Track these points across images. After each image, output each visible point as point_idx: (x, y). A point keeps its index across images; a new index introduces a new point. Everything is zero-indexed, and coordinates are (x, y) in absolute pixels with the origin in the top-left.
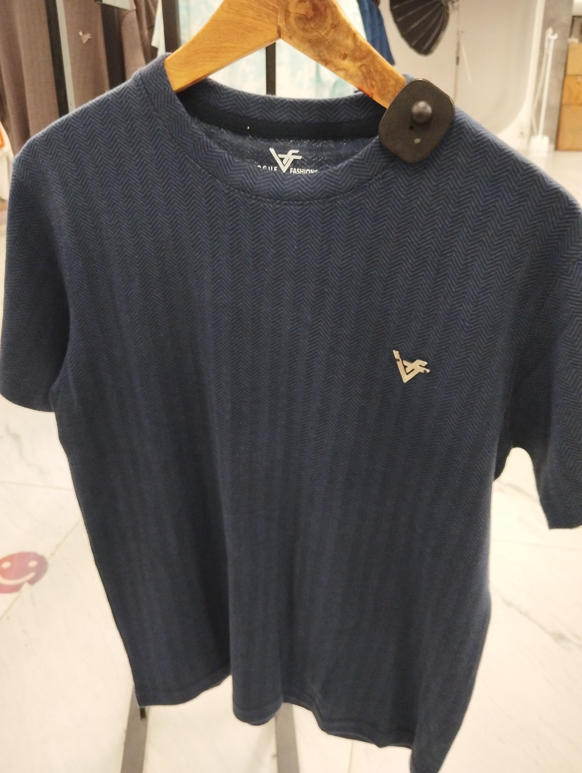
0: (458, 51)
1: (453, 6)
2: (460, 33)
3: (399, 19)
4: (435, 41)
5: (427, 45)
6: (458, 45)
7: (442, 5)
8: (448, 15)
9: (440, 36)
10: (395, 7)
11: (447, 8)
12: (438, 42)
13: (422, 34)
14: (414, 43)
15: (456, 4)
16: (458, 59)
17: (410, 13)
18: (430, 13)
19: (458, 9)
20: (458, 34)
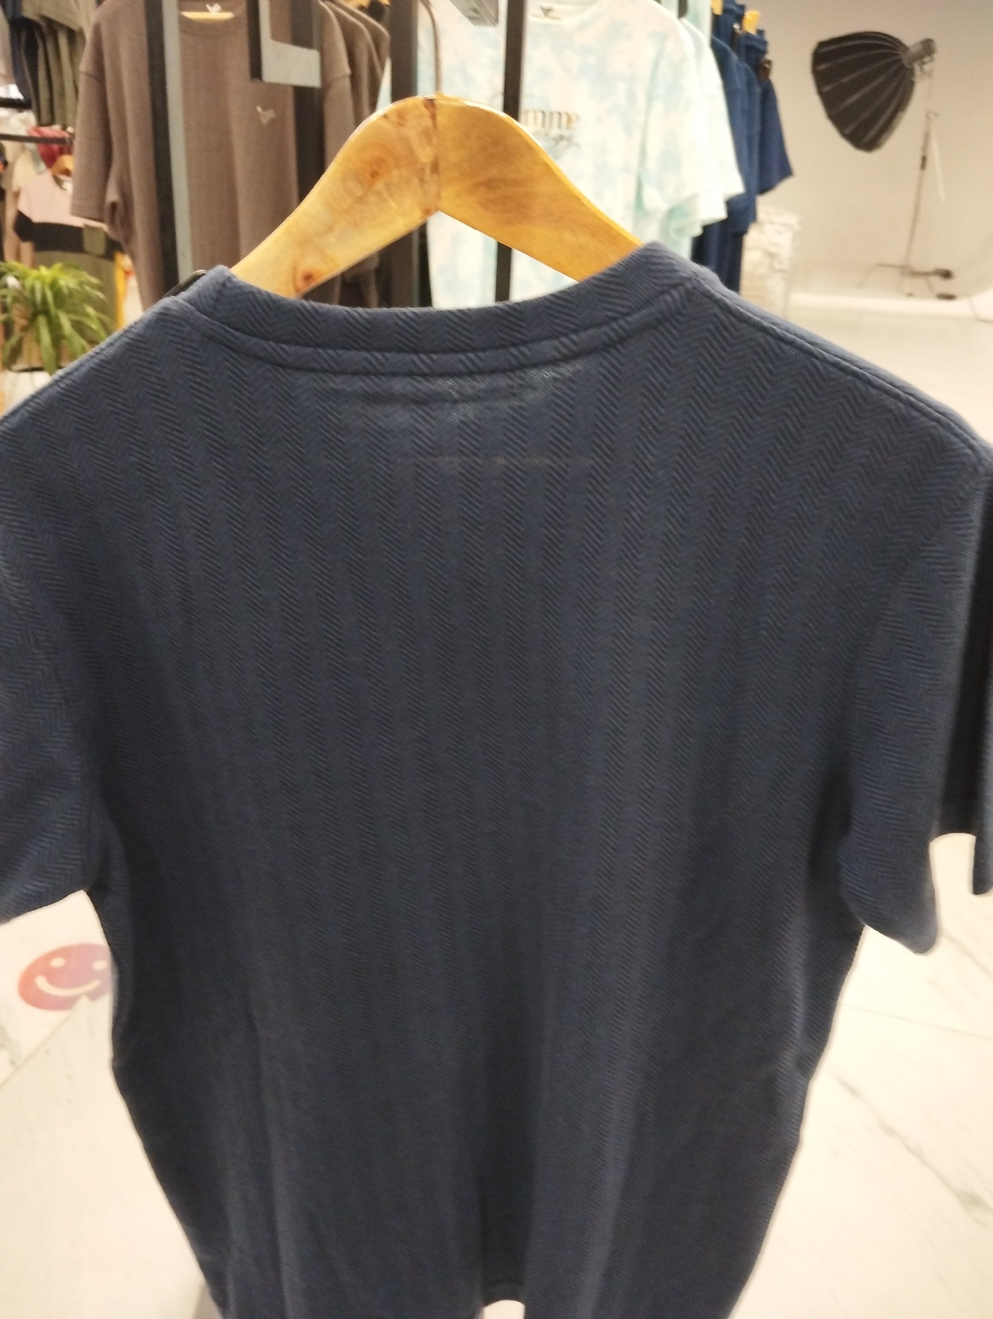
0: (925, 148)
1: (922, 70)
2: (932, 116)
3: (827, 88)
4: (887, 127)
5: (872, 133)
6: (927, 136)
7: (902, 67)
8: (912, 84)
9: (896, 120)
10: (822, 67)
11: (912, 72)
12: (893, 129)
13: (865, 115)
14: (848, 131)
15: (927, 67)
16: (924, 159)
17: (845, 80)
18: (882, 78)
19: (930, 75)
20: (928, 117)
